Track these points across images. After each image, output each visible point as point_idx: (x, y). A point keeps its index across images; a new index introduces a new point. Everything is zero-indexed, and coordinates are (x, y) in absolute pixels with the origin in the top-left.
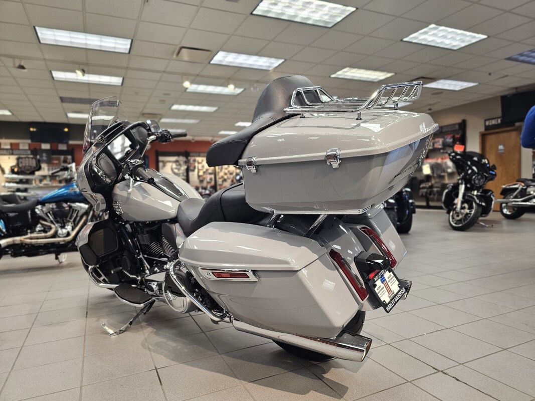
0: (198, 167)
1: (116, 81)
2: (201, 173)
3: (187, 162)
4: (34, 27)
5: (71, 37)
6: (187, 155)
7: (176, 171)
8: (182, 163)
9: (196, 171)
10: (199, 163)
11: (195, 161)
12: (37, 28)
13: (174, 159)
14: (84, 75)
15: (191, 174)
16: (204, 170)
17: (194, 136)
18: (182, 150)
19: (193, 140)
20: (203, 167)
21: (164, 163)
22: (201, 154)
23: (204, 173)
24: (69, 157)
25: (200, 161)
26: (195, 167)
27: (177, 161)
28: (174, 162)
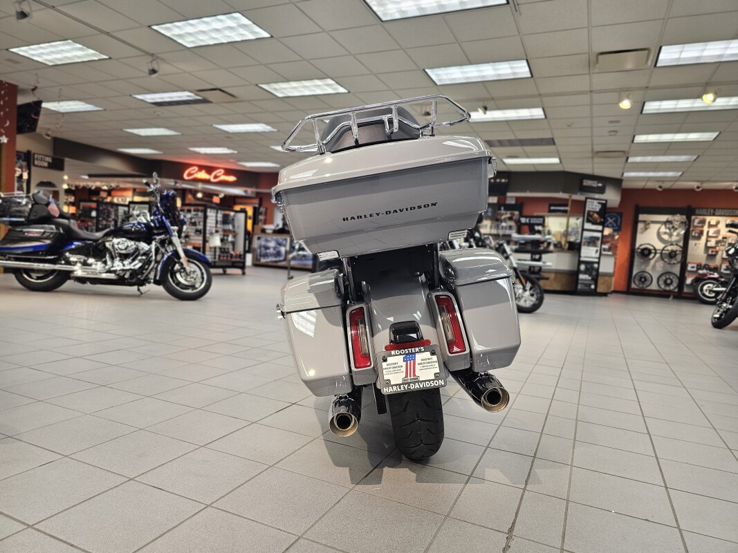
0: (708, 232)
1: (537, 113)
2: (712, 243)
3: (688, 225)
4: (424, 70)
5: (478, 71)
6: (689, 212)
7: (666, 237)
8: (676, 224)
9: (704, 238)
10: (710, 226)
11: (703, 222)
12: (427, 70)
13: (664, 218)
14: (485, 113)
15: (692, 243)
16: (720, 238)
17: (702, 182)
18: (682, 204)
19: (698, 187)
20: (718, 232)
21: (647, 224)
22: (718, 212)
23: (717, 242)
24: (517, 213)
25: (713, 223)
26: (701, 233)
27: (668, 222)
28: (665, 223)
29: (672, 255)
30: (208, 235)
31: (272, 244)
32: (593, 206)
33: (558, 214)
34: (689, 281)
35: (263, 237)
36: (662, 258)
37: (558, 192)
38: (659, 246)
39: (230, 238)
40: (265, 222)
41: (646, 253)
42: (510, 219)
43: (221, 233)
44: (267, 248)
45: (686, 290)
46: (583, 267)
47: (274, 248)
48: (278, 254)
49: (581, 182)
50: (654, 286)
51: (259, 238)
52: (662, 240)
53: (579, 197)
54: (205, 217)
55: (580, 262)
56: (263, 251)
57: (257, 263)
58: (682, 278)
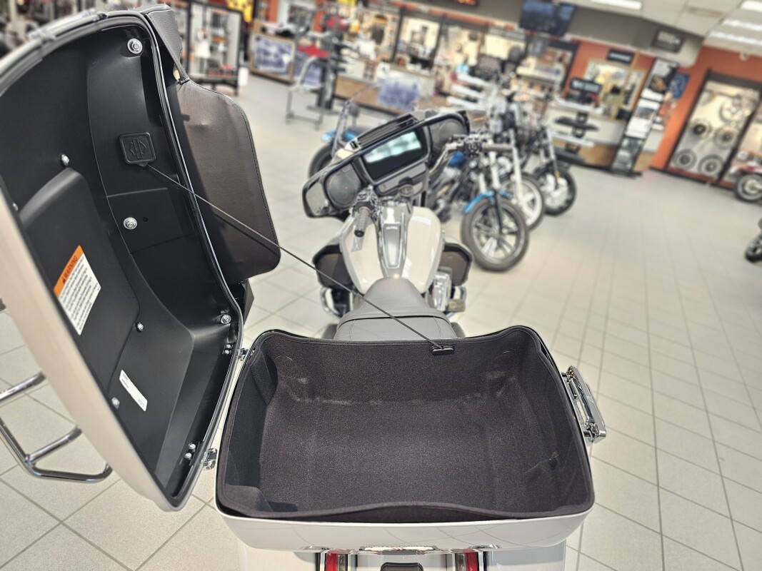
7: (727, 115)
8: (745, 101)
13: (733, 91)
21: (713, 95)
24: (569, 55)
27: (739, 97)
28: (732, 97)
29: (726, 137)
30: (193, 40)
31: (273, 50)
32: (661, 69)
33: (616, 63)
34: (733, 169)
35: (263, 37)
36: (714, 138)
37: (625, 42)
38: (716, 123)
39: (221, 48)
40: (267, 18)
41: (699, 130)
42: (561, 60)
43: (210, 38)
44: (267, 53)
45: (726, 179)
46: (625, 142)
47: (276, 56)
48: (280, 63)
49: (656, 35)
50: (694, 170)
51: (258, 39)
52: (722, 117)
53: (649, 53)
54: (190, 16)
55: (624, 136)
56: (263, 57)
57: (255, 70)
58: (727, 165)
